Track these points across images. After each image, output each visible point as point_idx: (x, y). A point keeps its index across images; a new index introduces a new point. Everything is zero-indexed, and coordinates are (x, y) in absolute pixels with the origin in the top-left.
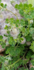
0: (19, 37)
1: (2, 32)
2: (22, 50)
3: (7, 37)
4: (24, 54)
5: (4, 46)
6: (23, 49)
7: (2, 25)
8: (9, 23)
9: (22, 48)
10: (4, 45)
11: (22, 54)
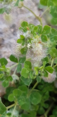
0: (44, 65)
1: (5, 52)
2: (44, 101)
3: (17, 64)
4: (46, 110)
5: (7, 82)
6: (45, 97)
7: (5, 39)
8: (28, 32)
9: (44, 95)
10: (7, 80)
11: (42, 109)
